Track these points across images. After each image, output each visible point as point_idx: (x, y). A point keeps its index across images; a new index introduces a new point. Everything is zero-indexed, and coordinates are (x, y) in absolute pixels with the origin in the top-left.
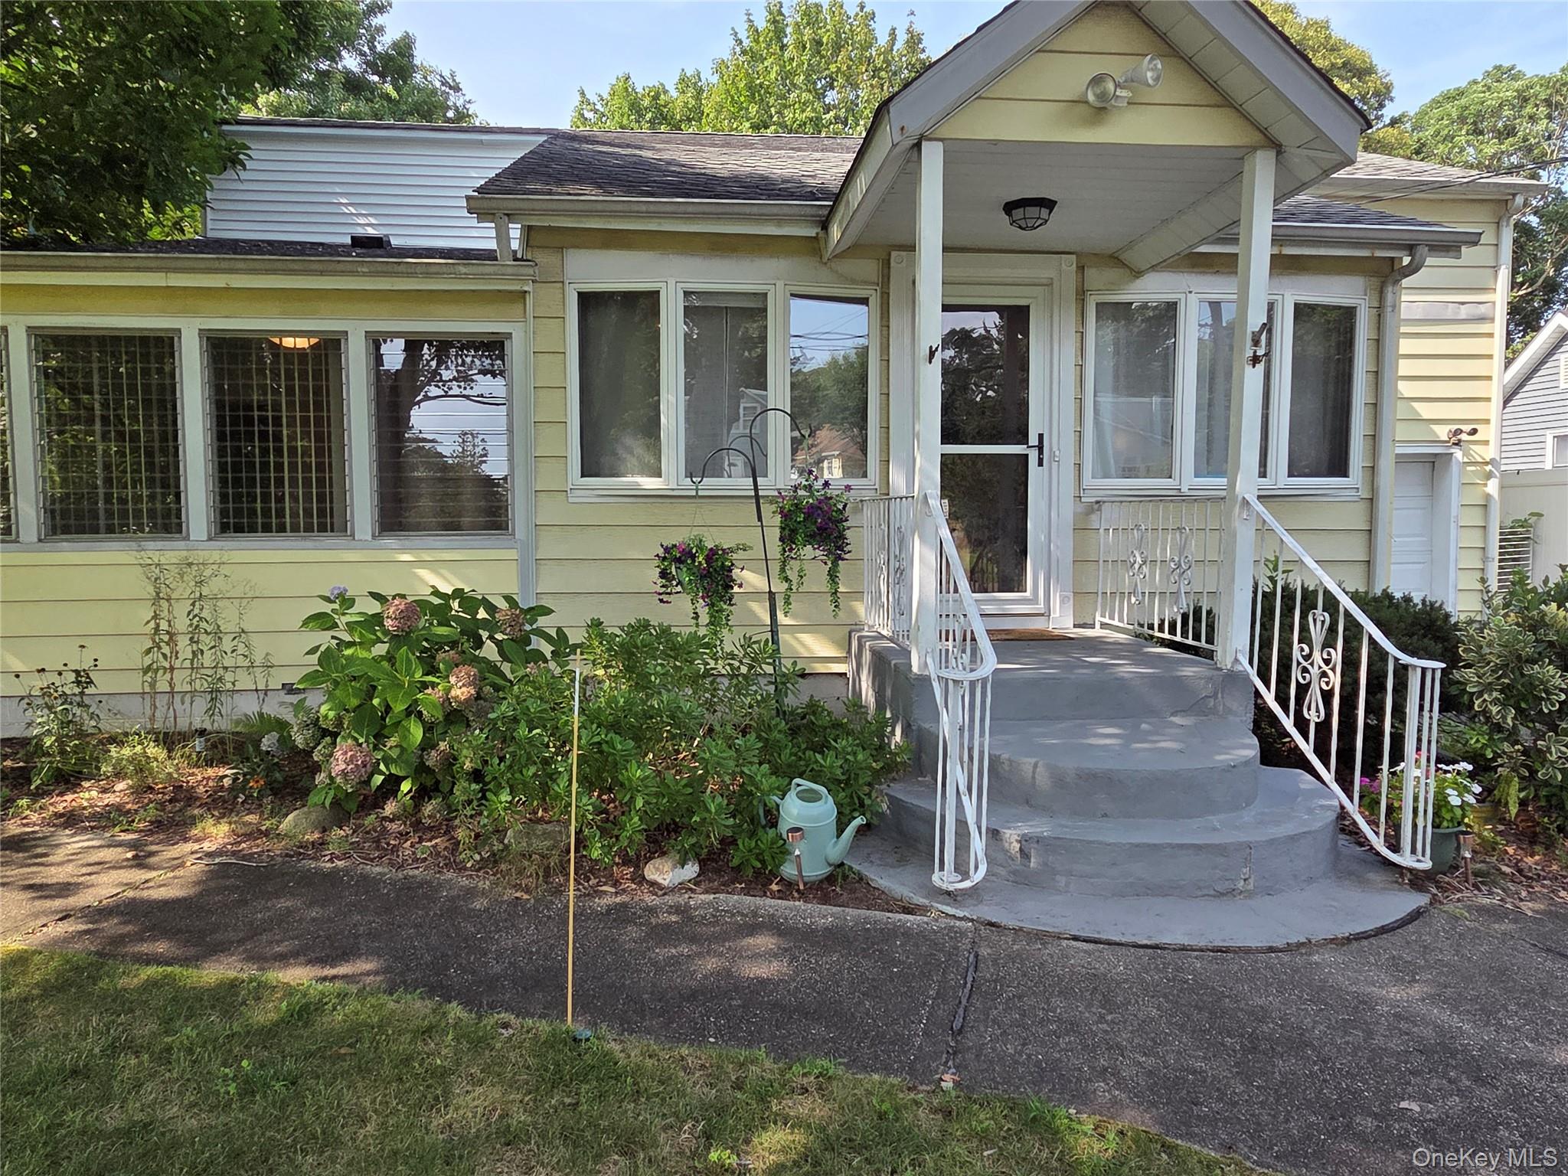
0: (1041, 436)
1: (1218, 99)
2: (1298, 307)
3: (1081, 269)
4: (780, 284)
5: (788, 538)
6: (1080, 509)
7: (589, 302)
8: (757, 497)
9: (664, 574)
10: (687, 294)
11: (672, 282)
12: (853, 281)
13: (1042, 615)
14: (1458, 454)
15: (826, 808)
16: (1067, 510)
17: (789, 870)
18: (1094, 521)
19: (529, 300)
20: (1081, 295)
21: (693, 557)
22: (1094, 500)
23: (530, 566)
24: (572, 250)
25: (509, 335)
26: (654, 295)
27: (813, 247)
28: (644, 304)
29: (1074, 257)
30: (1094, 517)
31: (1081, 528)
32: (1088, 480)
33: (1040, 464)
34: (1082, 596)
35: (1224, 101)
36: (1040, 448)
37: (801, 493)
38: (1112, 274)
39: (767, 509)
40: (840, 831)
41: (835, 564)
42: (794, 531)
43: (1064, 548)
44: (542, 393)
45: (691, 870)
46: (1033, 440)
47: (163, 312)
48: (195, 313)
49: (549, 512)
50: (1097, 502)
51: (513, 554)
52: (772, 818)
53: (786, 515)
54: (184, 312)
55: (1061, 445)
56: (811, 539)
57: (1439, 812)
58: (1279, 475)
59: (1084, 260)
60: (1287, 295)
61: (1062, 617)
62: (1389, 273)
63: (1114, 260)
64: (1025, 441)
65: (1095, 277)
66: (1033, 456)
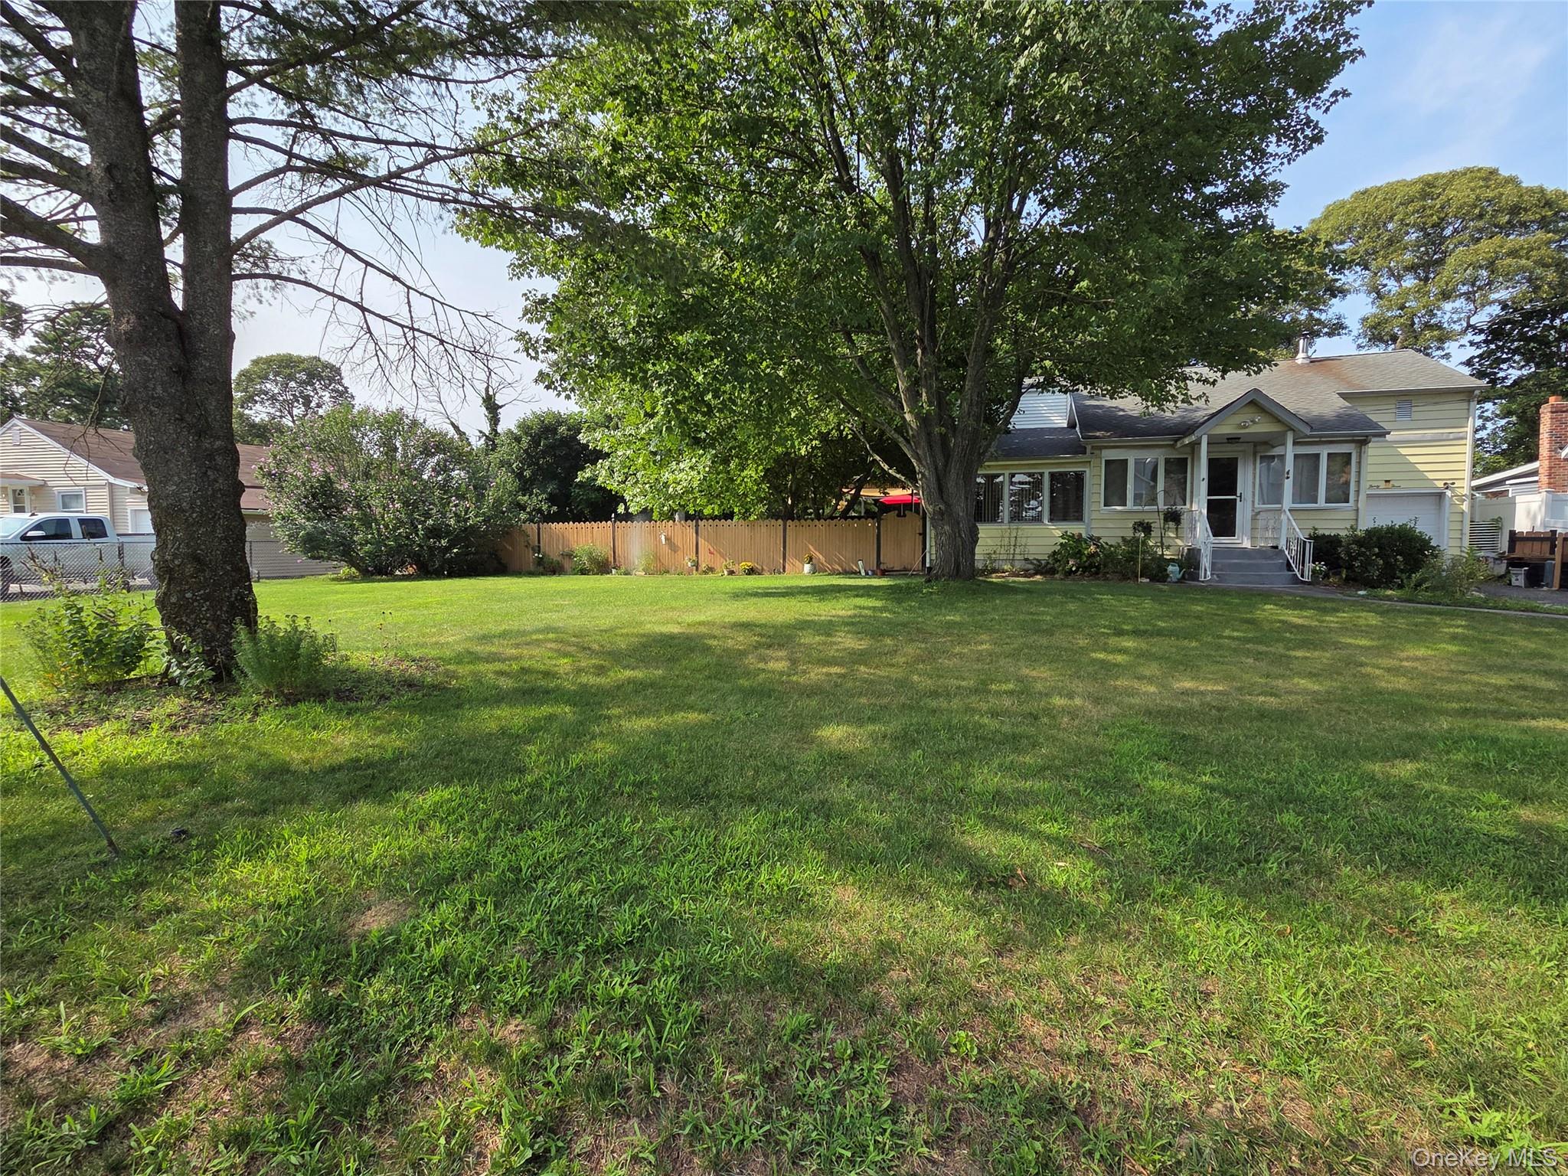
0: (1241, 493)
2: (1329, 454)
3: (1255, 446)
4: (1162, 456)
5: (1166, 520)
6: (1254, 514)
7: (1108, 462)
8: (1158, 511)
9: (1134, 528)
10: (1135, 459)
11: (1131, 457)
12: (1182, 453)
13: (1241, 543)
14: (1449, 493)
15: (1177, 568)
16: (1249, 514)
17: (1169, 580)
18: (1259, 517)
19: (1092, 463)
20: (1255, 454)
21: (1143, 524)
22: (1258, 511)
23: (1088, 528)
24: (1104, 450)
25: (1085, 472)
26: (1127, 460)
27: (1172, 446)
28: (1124, 463)
29: (1252, 443)
31: (1254, 518)
32: (1257, 505)
33: (1241, 501)
34: (1253, 538)
35: (1278, 420)
36: (1241, 497)
37: (1169, 510)
38: (1265, 447)
39: (1160, 514)
40: (1179, 573)
41: (1177, 526)
43: (1248, 526)
44: (1094, 486)
45: (1148, 580)
46: (1238, 495)
47: (1000, 469)
49: (1095, 516)
51: (1085, 526)
52: (1166, 570)
53: (1165, 515)
54: (1004, 469)
55: (1248, 496)
56: (1171, 520)
57: (1314, 571)
58: (1321, 502)
59: (1255, 444)
60: (1324, 452)
61: (1247, 544)
62: (1362, 442)
63: (1266, 443)
64: (1236, 495)
65: (1260, 448)
66: (1238, 499)
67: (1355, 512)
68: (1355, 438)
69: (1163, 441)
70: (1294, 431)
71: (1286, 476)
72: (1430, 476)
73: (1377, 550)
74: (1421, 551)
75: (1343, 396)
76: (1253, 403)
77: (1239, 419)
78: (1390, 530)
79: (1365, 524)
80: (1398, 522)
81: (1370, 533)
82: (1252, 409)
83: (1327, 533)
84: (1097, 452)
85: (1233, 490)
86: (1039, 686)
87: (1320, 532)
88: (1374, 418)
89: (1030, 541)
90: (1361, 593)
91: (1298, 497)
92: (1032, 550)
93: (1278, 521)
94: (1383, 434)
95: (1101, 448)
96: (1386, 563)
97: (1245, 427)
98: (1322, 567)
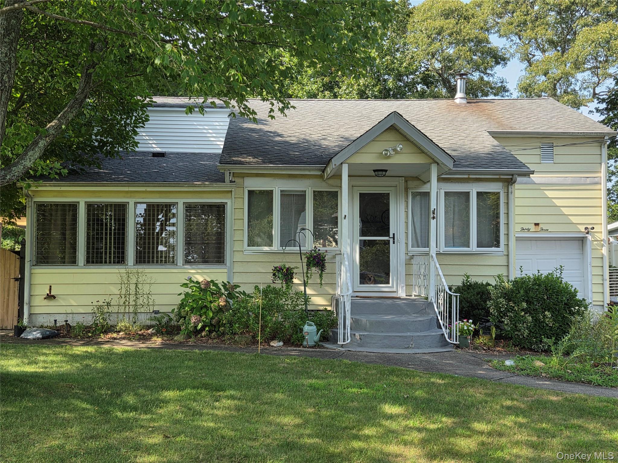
0: (394, 234)
1: (420, 151)
2: (478, 193)
3: (406, 181)
4: (310, 188)
5: (308, 265)
6: (408, 257)
7: (251, 193)
8: (301, 253)
9: (274, 275)
10: (281, 191)
11: (277, 188)
12: (333, 186)
13: (396, 292)
14: (589, 238)
15: (314, 328)
16: (403, 258)
17: (305, 343)
19: (233, 193)
20: (406, 189)
21: (283, 270)
22: (412, 255)
23: (231, 273)
24: (246, 178)
25: (226, 203)
26: (272, 191)
27: (321, 177)
28: (268, 194)
29: (404, 178)
30: (412, 260)
31: (408, 263)
32: (410, 248)
33: (394, 243)
34: (409, 286)
35: (422, 151)
36: (394, 238)
37: (313, 252)
38: (416, 183)
39: (303, 257)
40: (317, 334)
41: (322, 273)
42: (310, 263)
43: (402, 270)
44: (236, 221)
45: (281, 344)
46: (391, 236)
47: (124, 197)
48: (134, 197)
49: (238, 257)
50: (413, 255)
51: (226, 271)
52: (302, 330)
53: (308, 258)
54: (130, 197)
55: (401, 236)
56: (314, 265)
57: (462, 331)
58: (473, 247)
59: (407, 179)
60: (474, 189)
61: (402, 294)
62: (509, 182)
63: (417, 178)
64: (388, 236)
65: (411, 184)
66: (391, 240)
67: (505, 257)
68: (502, 177)
69: (309, 170)
70: (438, 164)
71: (432, 216)
72: (574, 220)
73: (525, 305)
74: (568, 306)
75: (494, 135)
76: (393, 128)
77: (379, 147)
78: (538, 281)
79: (515, 274)
80: (545, 273)
81: (519, 284)
82: (391, 136)
83: (479, 280)
84: (237, 180)
85: (384, 229)
87: (473, 280)
88: (522, 159)
89: (155, 289)
90: (509, 363)
91: (451, 241)
92: (159, 300)
93: (428, 266)
94: (528, 174)
95: (243, 176)
96: (536, 320)
97: (387, 157)
98: (469, 325)
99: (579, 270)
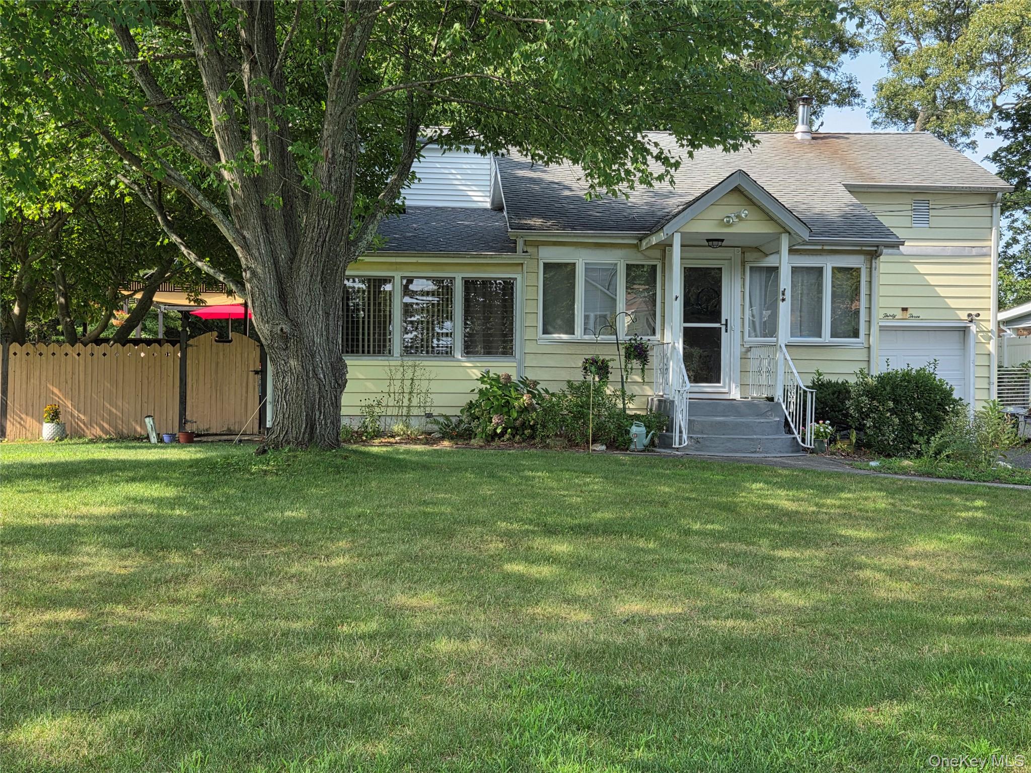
0: (727, 320)
1: (768, 218)
2: (833, 268)
3: (743, 253)
4: (622, 260)
5: (628, 357)
6: (744, 350)
7: (547, 266)
8: (617, 343)
9: (585, 368)
10: (586, 264)
11: (581, 260)
12: (651, 258)
13: (727, 393)
14: (973, 328)
15: (643, 429)
16: (738, 351)
17: (632, 447)
18: (749, 355)
19: (525, 266)
20: (743, 263)
21: (597, 363)
22: (749, 346)
23: (521, 367)
24: (541, 247)
25: (515, 279)
26: (574, 264)
27: (636, 247)
28: (570, 268)
29: (741, 249)
30: (749, 353)
31: (744, 357)
32: (746, 338)
33: (726, 331)
34: (743, 385)
35: (771, 218)
36: (726, 325)
37: (633, 342)
38: (756, 255)
39: (621, 347)
40: (647, 437)
41: (643, 366)
42: (630, 354)
43: (736, 367)
44: (528, 301)
45: (604, 447)
46: (723, 322)
47: (389, 270)
48: (401, 271)
49: (530, 348)
51: (515, 364)
52: (628, 432)
53: (627, 349)
54: (396, 270)
55: (735, 324)
56: (636, 357)
57: (817, 434)
58: (826, 336)
59: (744, 250)
60: (828, 264)
61: (735, 394)
62: (873, 254)
63: (757, 249)
64: (720, 322)
65: (749, 256)
66: (723, 328)
67: (866, 350)
68: (864, 248)
69: (623, 238)
70: (790, 233)
71: (781, 298)
72: (952, 303)
73: (891, 404)
74: (941, 406)
75: (852, 189)
76: (737, 190)
77: (720, 212)
78: (907, 377)
79: (878, 369)
80: (915, 366)
81: (885, 380)
82: (735, 199)
83: (834, 379)
84: (529, 249)
85: (715, 314)
86: (418, 623)
87: (825, 378)
88: (886, 221)
89: (435, 387)
90: (873, 464)
91: (798, 329)
92: (438, 400)
93: (772, 360)
94: (897, 245)
95: (537, 244)
96: (903, 422)
97: (729, 225)
98: (826, 427)
99: (958, 371)
